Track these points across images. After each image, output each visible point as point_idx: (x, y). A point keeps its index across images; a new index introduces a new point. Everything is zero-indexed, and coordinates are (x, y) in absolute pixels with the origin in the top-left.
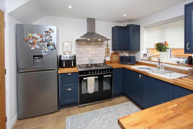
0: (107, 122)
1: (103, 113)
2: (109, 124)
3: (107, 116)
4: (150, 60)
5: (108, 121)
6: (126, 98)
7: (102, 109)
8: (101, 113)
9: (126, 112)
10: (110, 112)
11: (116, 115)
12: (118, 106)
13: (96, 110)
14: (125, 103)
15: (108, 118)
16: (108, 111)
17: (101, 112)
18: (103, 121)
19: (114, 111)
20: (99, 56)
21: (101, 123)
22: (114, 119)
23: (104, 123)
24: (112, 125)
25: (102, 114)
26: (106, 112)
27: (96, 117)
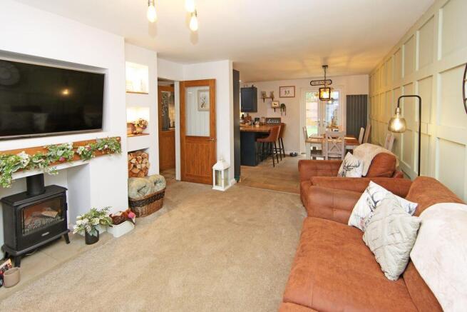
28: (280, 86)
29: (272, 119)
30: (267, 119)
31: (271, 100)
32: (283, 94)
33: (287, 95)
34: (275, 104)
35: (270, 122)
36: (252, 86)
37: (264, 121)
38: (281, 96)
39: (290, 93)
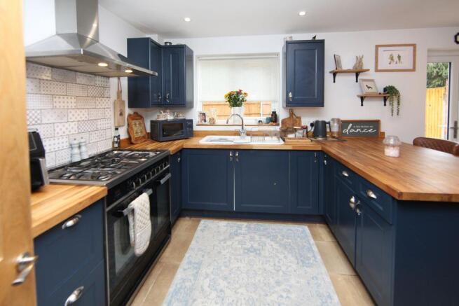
0: (223, 284)
1: (192, 278)
2: (229, 283)
3: (207, 275)
4: (214, 123)
5: (221, 281)
6: (187, 218)
7: (180, 275)
8: (188, 284)
9: (222, 240)
10: (200, 264)
11: (216, 259)
12: (197, 242)
13: (171, 290)
14: (199, 228)
15: (213, 277)
16: (196, 266)
17: (184, 282)
18: (216, 290)
19: (203, 256)
20: (99, 127)
21: (219, 297)
22: (223, 268)
23: (221, 291)
24: (237, 279)
25: (193, 282)
26: (195, 271)
27: (191, 301)
28: (378, 44)
29: (356, 123)
30: (344, 124)
34: (369, 88)
35: (352, 130)
36: (315, 37)
37: (335, 128)
38: (379, 68)
39: (402, 60)
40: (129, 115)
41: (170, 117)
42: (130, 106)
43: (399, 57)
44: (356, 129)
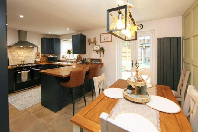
20: (30, 58)
28: (101, 33)
29: (95, 59)
30: (92, 60)
31: (94, 44)
32: (103, 40)
33: (106, 40)
34: (96, 48)
35: (94, 62)
36: (81, 34)
37: (89, 61)
38: (101, 41)
39: (108, 38)
40: (42, 56)
41: (52, 57)
42: (42, 54)
43: (107, 37)
44: (95, 61)
